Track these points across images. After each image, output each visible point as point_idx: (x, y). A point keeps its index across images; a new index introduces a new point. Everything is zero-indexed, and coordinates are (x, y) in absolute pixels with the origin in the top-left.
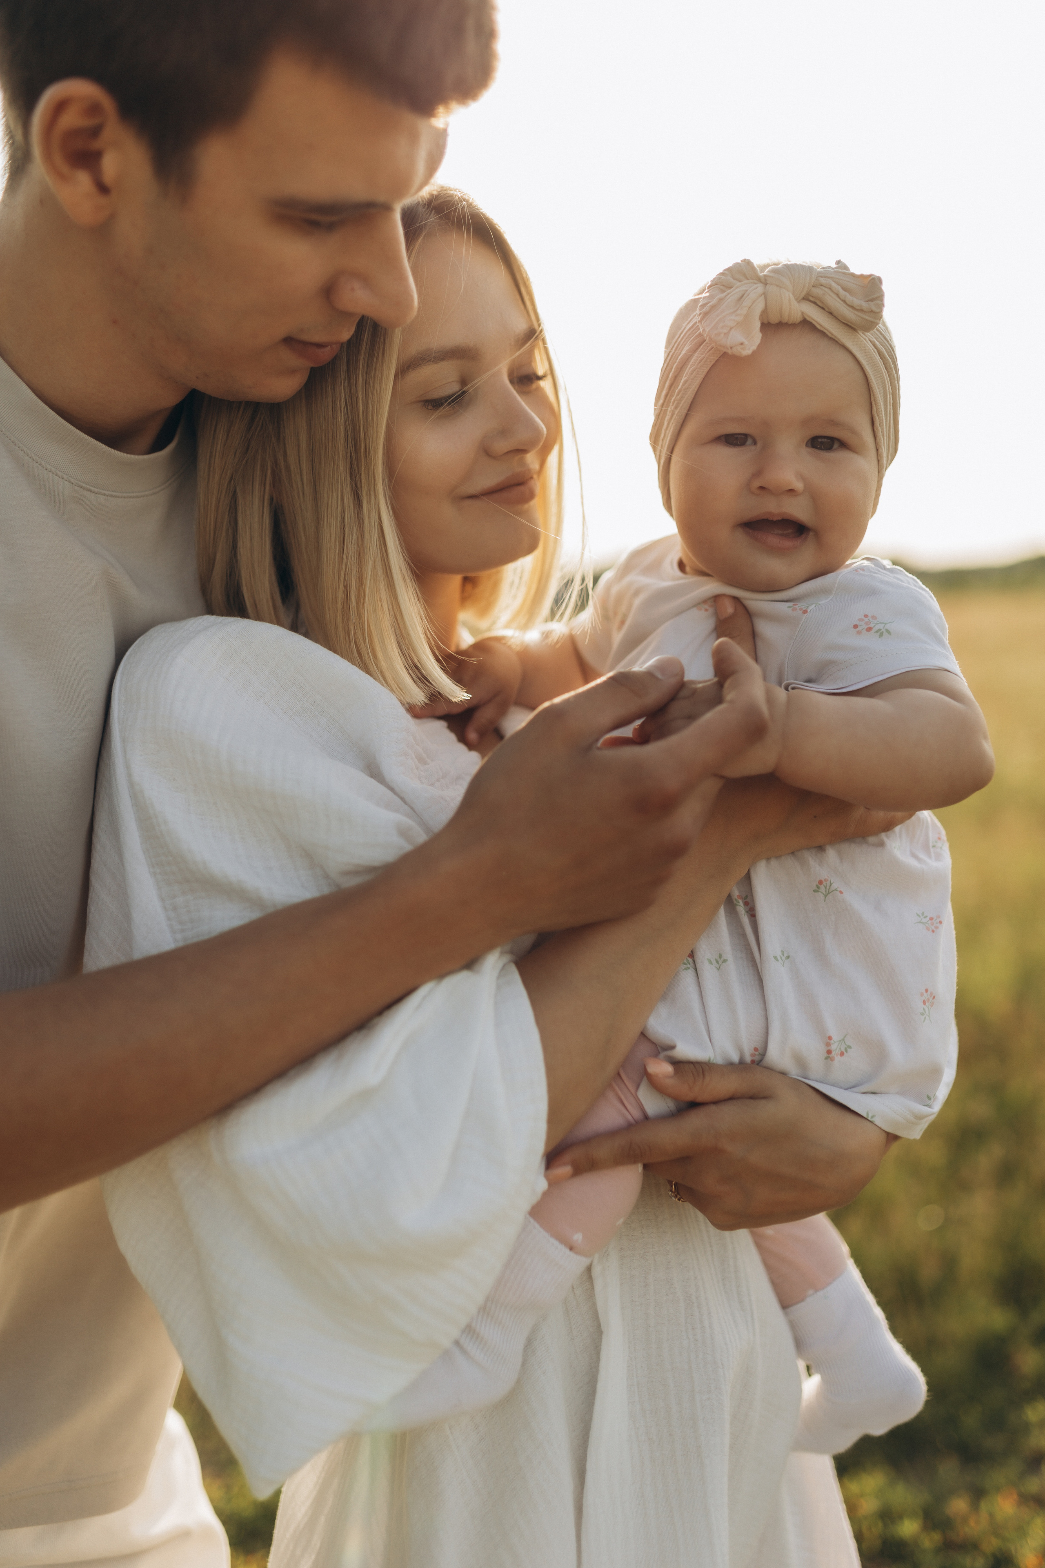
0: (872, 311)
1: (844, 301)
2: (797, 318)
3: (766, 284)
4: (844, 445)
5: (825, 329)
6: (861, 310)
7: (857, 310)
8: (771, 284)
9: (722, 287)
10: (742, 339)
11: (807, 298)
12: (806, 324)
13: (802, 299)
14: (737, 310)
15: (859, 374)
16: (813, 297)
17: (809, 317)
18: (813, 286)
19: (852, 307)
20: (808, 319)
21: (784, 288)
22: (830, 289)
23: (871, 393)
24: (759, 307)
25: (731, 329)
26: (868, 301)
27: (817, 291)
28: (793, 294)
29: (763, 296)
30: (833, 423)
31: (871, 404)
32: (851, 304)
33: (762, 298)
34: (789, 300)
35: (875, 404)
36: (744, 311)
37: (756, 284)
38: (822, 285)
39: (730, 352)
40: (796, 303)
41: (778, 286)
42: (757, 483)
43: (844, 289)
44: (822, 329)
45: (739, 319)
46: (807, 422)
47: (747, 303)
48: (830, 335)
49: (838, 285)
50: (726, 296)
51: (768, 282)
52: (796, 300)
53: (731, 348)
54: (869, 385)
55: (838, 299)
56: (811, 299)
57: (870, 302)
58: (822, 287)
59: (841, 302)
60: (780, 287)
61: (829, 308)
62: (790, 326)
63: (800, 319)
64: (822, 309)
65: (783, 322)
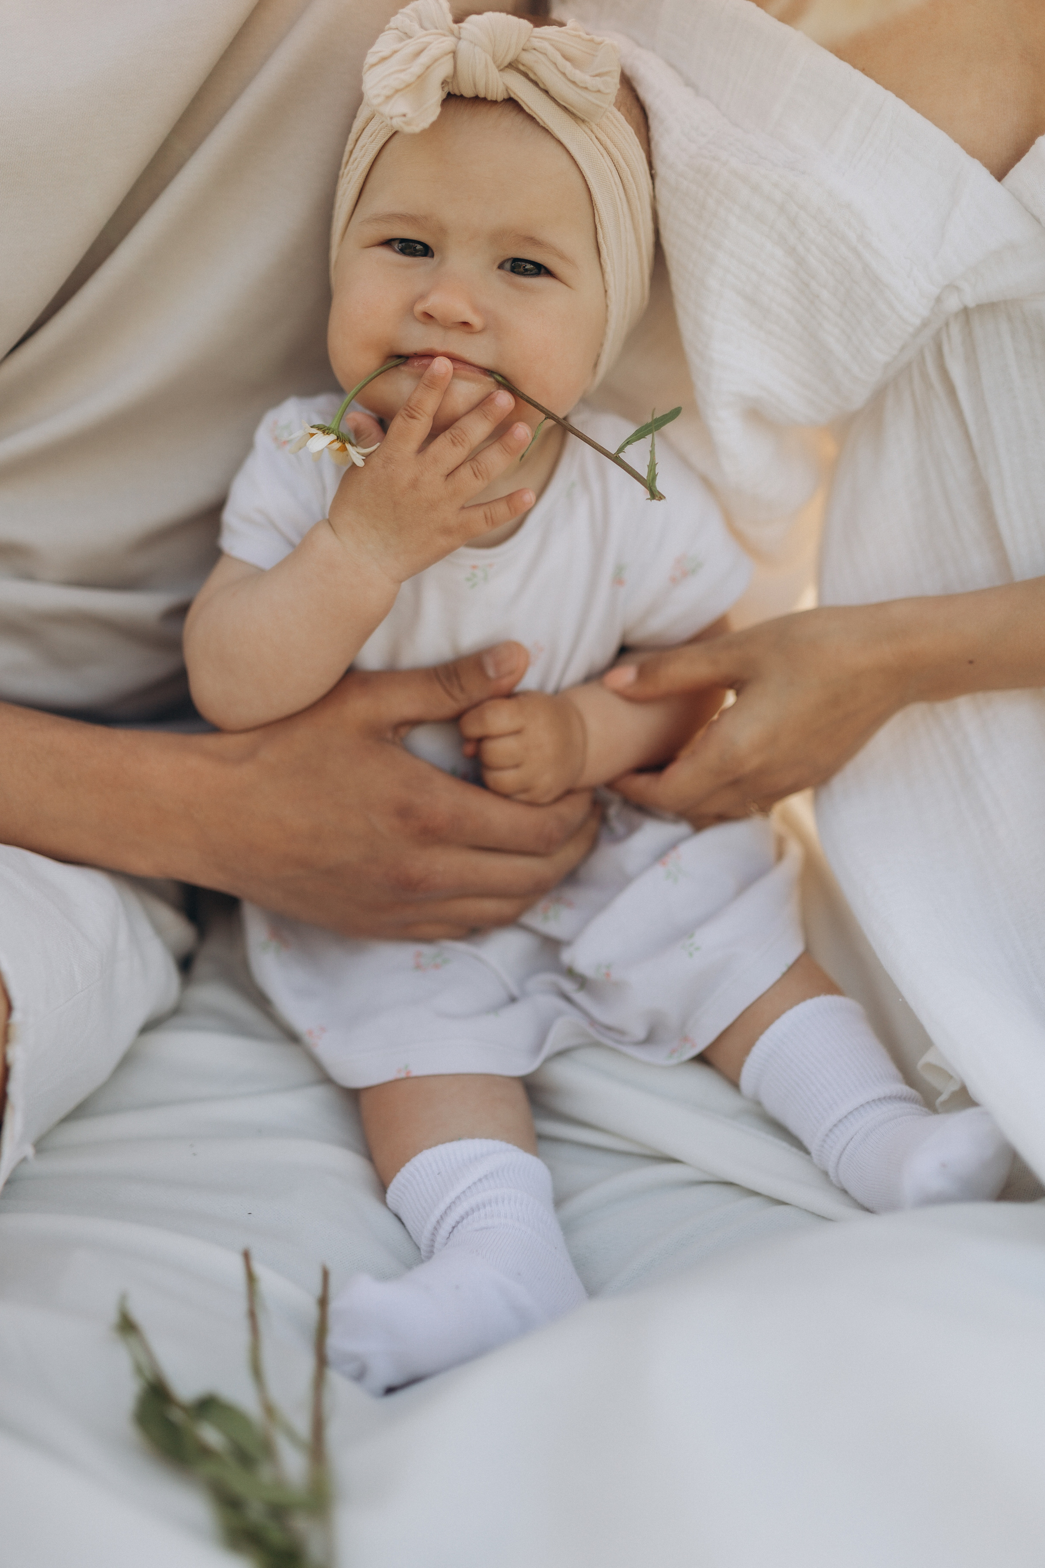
0: (599, 91)
1: (564, 74)
2: (500, 96)
3: (460, 39)
4: (548, 272)
6: (586, 89)
7: (582, 88)
8: (465, 39)
9: (402, 35)
11: (513, 66)
12: (510, 104)
13: (507, 67)
14: (410, 67)
16: (523, 65)
17: (516, 92)
18: (524, 50)
19: (574, 83)
20: (513, 96)
21: (480, 47)
22: (546, 55)
23: (596, 212)
24: (444, 70)
25: (396, 92)
26: (596, 76)
27: (528, 58)
28: (492, 57)
29: (452, 55)
30: (532, 241)
31: (596, 228)
32: (572, 79)
33: (449, 60)
34: (486, 66)
35: (601, 228)
36: (420, 71)
37: (445, 35)
38: (535, 49)
40: (496, 71)
43: (566, 57)
44: (531, 113)
45: (410, 80)
46: (497, 237)
47: (425, 60)
48: (541, 123)
49: (558, 50)
50: (403, 47)
51: (461, 36)
52: (498, 67)
54: (592, 201)
55: (556, 71)
56: (521, 67)
57: (597, 78)
58: (534, 51)
59: (560, 75)
60: (475, 45)
61: (544, 84)
62: (493, 103)
63: (504, 96)
64: (535, 84)
65: (481, 96)
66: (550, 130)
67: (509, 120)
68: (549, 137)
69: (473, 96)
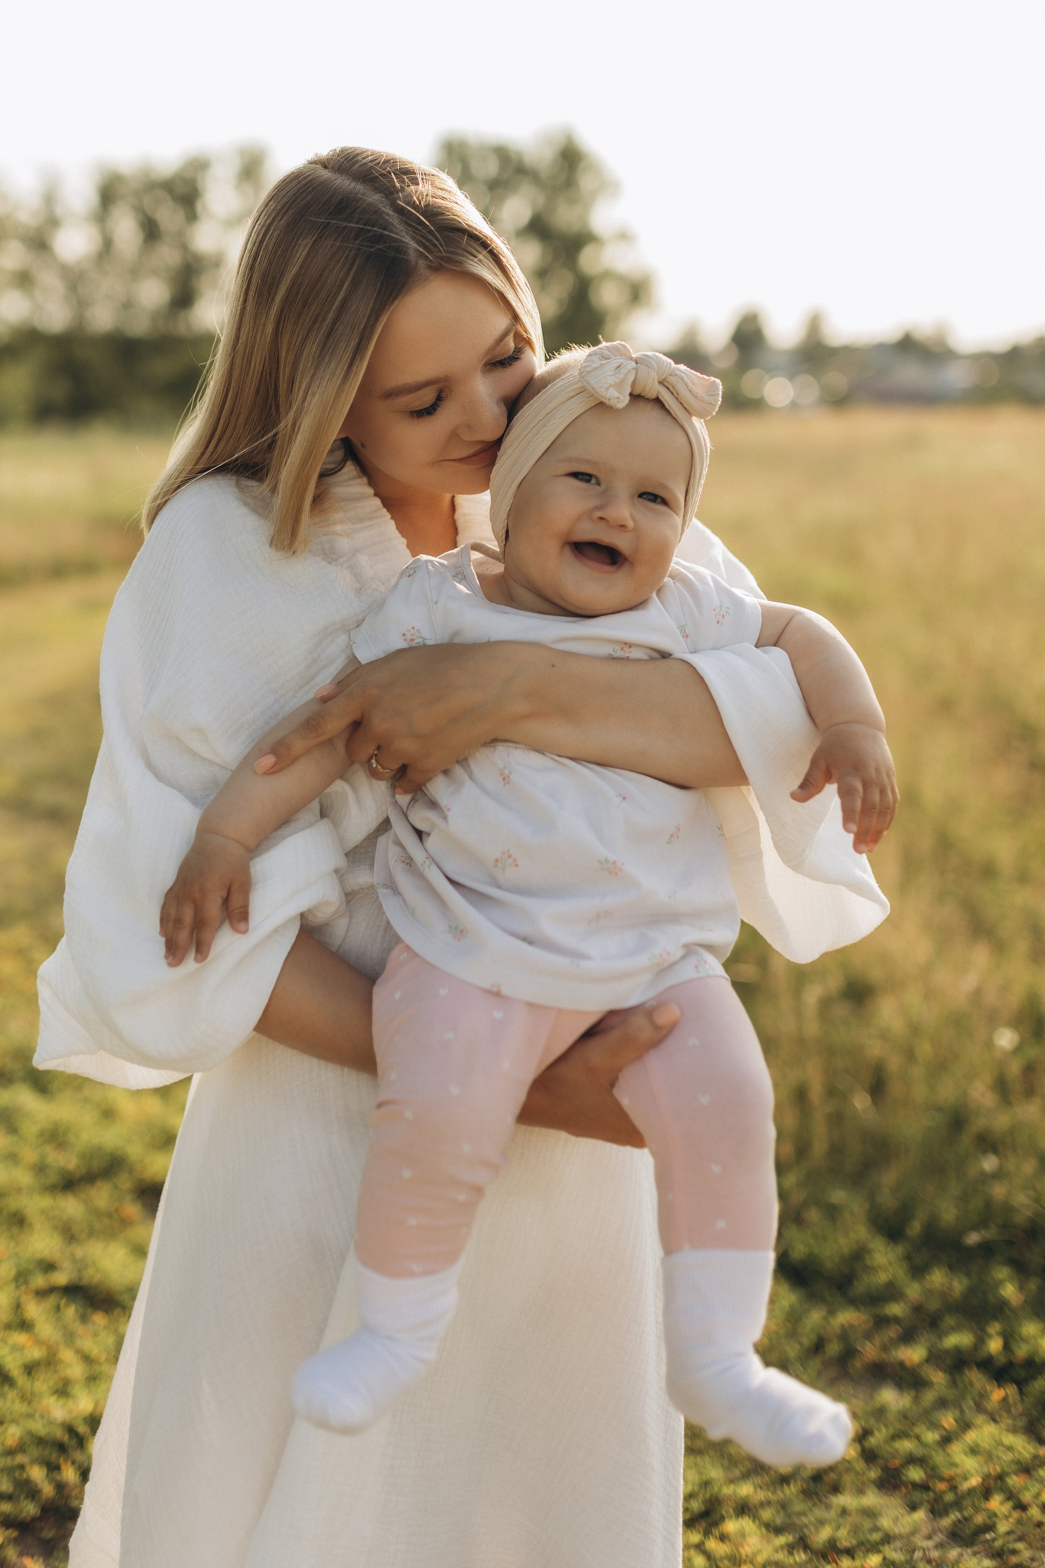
0: (711, 403)
1: (691, 391)
3: (637, 363)
4: (664, 502)
5: (672, 409)
6: (703, 401)
7: (700, 400)
8: (642, 364)
9: (601, 358)
10: (617, 394)
11: (661, 383)
12: (658, 402)
14: (616, 374)
15: (689, 450)
16: (667, 382)
17: (662, 396)
18: (670, 375)
20: (661, 398)
21: (652, 368)
22: (682, 380)
23: (693, 468)
24: (630, 379)
25: (609, 386)
26: (710, 395)
27: (672, 379)
28: (657, 375)
29: (635, 370)
30: (662, 485)
31: (690, 478)
32: (695, 395)
33: (633, 374)
34: (652, 379)
36: (622, 376)
37: (629, 361)
39: (607, 402)
40: (657, 384)
41: (647, 366)
42: (599, 514)
43: (693, 382)
44: (669, 408)
45: (617, 380)
47: (624, 371)
48: (673, 415)
49: (688, 378)
50: (606, 363)
53: (609, 400)
54: (693, 462)
55: (687, 390)
56: (666, 383)
57: (710, 397)
58: (675, 376)
59: (688, 391)
60: (649, 367)
61: (678, 394)
62: (648, 399)
63: (654, 396)
64: (672, 394)
65: (642, 395)
66: (678, 419)
67: (655, 413)
68: (676, 422)
69: (638, 394)
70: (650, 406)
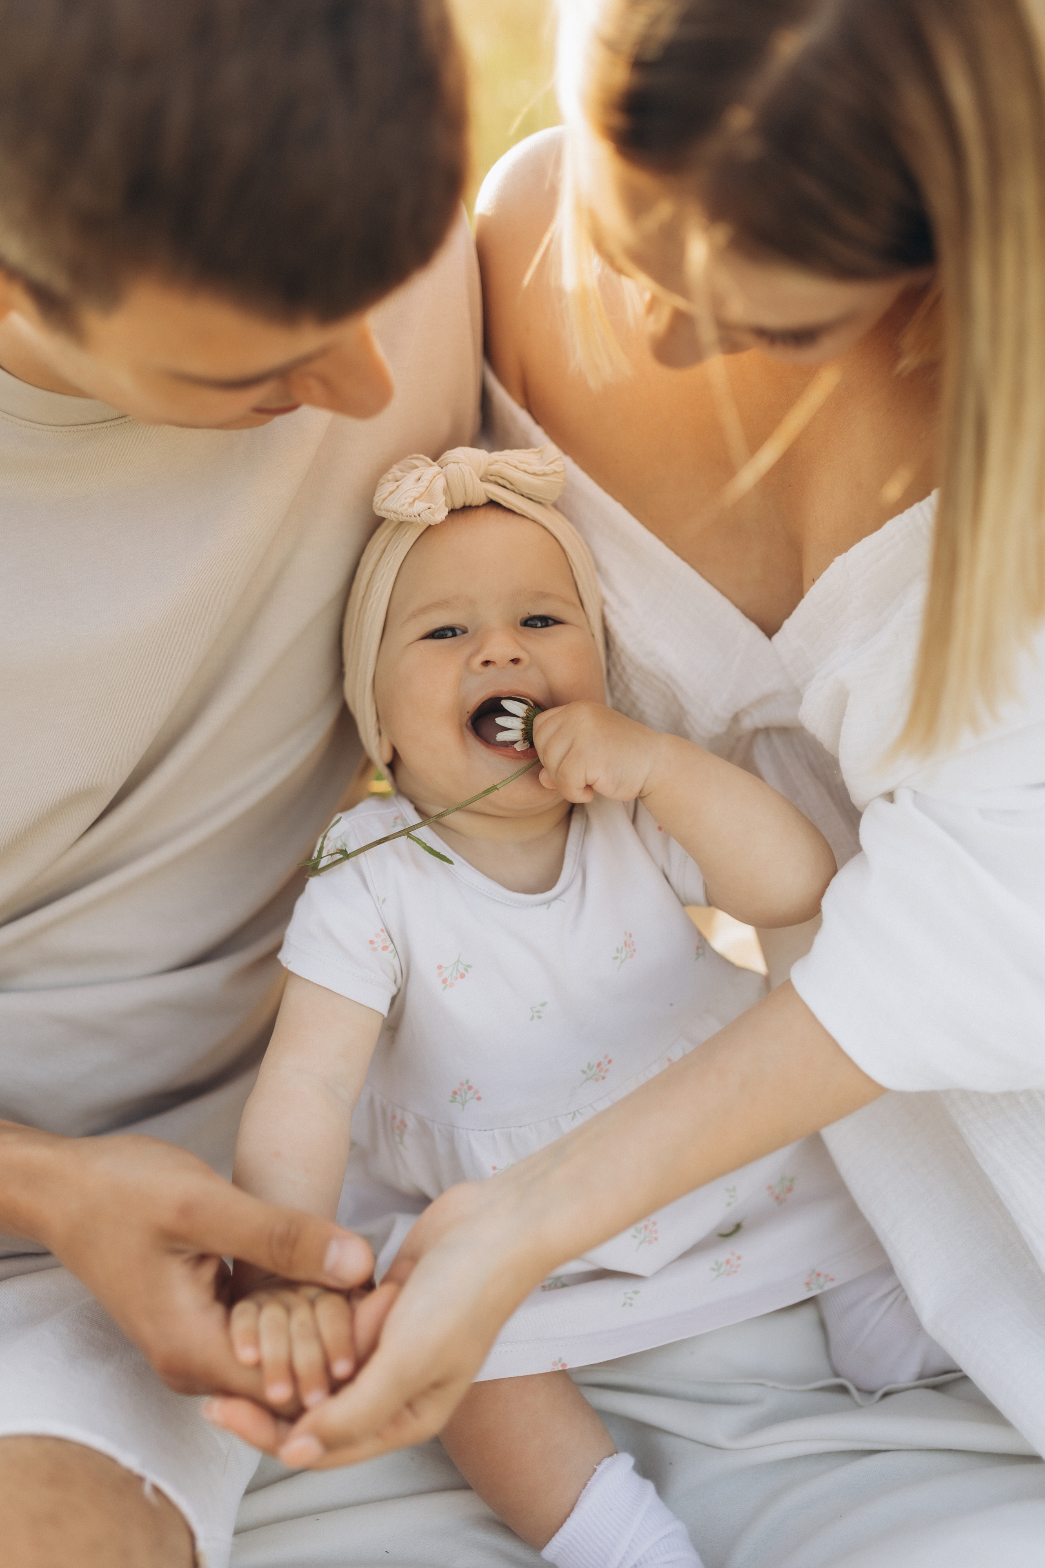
0: (556, 472)
1: (525, 471)
2: (483, 500)
5: (511, 504)
6: (545, 474)
7: (541, 475)
11: (486, 476)
12: (493, 504)
13: (482, 477)
16: (491, 475)
17: (493, 496)
18: (489, 465)
19: (535, 474)
20: (492, 498)
21: (462, 463)
22: (506, 463)
24: (441, 485)
25: (414, 500)
26: (549, 464)
27: (496, 471)
28: (473, 470)
29: (442, 474)
32: (532, 472)
33: (441, 477)
34: (471, 474)
35: (580, 580)
40: (479, 482)
42: (481, 658)
43: (522, 462)
44: (507, 506)
47: (427, 482)
48: (517, 511)
49: (516, 460)
52: (477, 476)
56: (491, 478)
58: (497, 463)
61: (511, 484)
62: (477, 507)
63: (484, 500)
64: (504, 487)
65: (467, 504)
67: (494, 516)
69: (462, 505)
70: (482, 512)
